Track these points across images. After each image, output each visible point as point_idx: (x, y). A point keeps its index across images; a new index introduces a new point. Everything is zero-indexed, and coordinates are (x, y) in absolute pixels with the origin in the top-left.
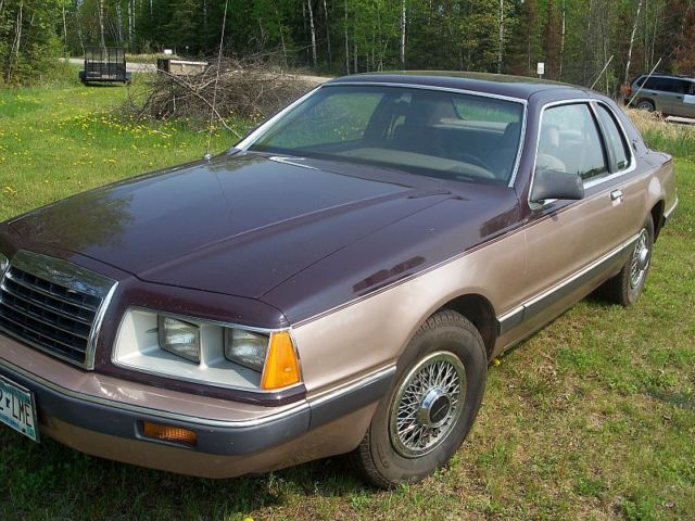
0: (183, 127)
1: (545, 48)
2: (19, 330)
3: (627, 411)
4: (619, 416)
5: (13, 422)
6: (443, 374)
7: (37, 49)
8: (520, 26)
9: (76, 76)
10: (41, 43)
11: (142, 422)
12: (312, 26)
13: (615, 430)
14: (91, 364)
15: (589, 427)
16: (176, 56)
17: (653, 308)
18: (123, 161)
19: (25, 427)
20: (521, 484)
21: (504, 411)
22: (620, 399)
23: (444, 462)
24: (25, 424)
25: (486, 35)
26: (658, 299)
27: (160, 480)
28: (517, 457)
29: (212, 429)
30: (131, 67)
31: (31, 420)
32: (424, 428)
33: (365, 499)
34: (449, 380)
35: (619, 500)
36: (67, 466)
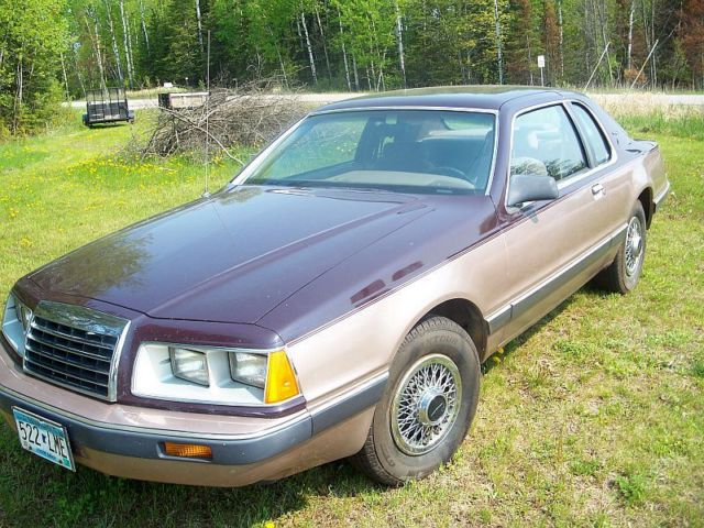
0: (188, 161)
1: (543, 41)
2: (47, 373)
3: (622, 393)
4: (616, 399)
5: (50, 456)
6: (438, 375)
7: (39, 98)
8: (515, 21)
9: (80, 120)
10: (43, 91)
11: (163, 444)
12: (308, 43)
13: (611, 413)
14: (113, 396)
15: (586, 412)
16: (176, 89)
17: (651, 292)
18: (133, 201)
19: (62, 458)
20: (521, 470)
21: (506, 405)
22: (617, 383)
23: (448, 457)
24: (61, 456)
25: (484, 34)
26: (656, 283)
27: (188, 499)
28: (517, 446)
29: (225, 443)
30: (133, 105)
31: (65, 452)
32: (425, 428)
33: (376, 498)
34: (444, 381)
35: (614, 476)
36: (103, 493)
